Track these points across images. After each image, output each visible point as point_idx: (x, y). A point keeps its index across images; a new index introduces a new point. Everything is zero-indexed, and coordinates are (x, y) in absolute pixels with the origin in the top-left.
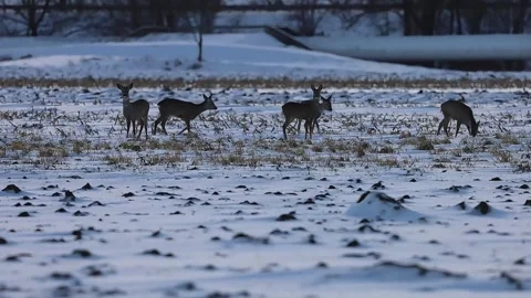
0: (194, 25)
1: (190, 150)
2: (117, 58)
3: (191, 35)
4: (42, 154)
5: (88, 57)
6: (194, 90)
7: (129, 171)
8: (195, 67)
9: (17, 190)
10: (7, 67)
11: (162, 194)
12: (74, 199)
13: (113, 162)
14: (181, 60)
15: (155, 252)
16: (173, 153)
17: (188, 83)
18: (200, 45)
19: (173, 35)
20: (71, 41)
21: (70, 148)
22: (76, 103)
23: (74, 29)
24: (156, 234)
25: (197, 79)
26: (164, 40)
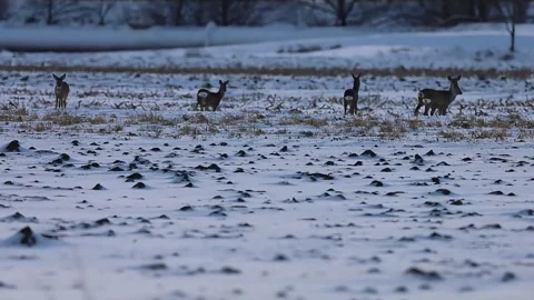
0: (506, 14)
1: (514, 128)
2: (427, 49)
3: (503, 25)
4: (382, 130)
5: (397, 47)
6: (508, 80)
7: (464, 142)
8: (507, 58)
9: (373, 155)
10: (317, 57)
11: (495, 159)
12: (422, 161)
13: (446, 136)
14: (492, 50)
15: (499, 193)
16: (500, 130)
17: (502, 73)
18: (513, 34)
19: (485, 25)
20: (381, 31)
21: (406, 126)
22: (397, 90)
23: (383, 19)
24: (498, 182)
25: (510, 69)
26: (476, 29)
